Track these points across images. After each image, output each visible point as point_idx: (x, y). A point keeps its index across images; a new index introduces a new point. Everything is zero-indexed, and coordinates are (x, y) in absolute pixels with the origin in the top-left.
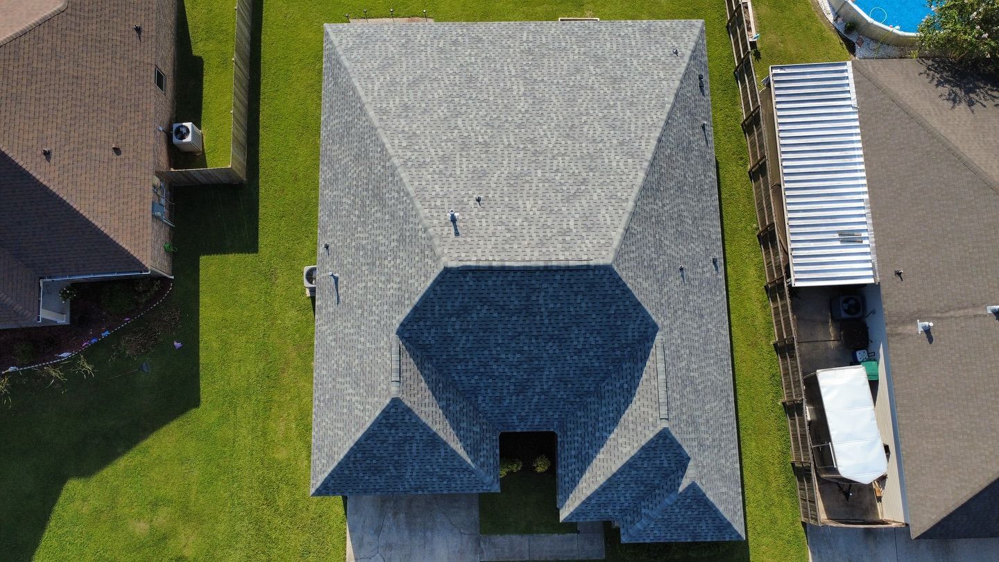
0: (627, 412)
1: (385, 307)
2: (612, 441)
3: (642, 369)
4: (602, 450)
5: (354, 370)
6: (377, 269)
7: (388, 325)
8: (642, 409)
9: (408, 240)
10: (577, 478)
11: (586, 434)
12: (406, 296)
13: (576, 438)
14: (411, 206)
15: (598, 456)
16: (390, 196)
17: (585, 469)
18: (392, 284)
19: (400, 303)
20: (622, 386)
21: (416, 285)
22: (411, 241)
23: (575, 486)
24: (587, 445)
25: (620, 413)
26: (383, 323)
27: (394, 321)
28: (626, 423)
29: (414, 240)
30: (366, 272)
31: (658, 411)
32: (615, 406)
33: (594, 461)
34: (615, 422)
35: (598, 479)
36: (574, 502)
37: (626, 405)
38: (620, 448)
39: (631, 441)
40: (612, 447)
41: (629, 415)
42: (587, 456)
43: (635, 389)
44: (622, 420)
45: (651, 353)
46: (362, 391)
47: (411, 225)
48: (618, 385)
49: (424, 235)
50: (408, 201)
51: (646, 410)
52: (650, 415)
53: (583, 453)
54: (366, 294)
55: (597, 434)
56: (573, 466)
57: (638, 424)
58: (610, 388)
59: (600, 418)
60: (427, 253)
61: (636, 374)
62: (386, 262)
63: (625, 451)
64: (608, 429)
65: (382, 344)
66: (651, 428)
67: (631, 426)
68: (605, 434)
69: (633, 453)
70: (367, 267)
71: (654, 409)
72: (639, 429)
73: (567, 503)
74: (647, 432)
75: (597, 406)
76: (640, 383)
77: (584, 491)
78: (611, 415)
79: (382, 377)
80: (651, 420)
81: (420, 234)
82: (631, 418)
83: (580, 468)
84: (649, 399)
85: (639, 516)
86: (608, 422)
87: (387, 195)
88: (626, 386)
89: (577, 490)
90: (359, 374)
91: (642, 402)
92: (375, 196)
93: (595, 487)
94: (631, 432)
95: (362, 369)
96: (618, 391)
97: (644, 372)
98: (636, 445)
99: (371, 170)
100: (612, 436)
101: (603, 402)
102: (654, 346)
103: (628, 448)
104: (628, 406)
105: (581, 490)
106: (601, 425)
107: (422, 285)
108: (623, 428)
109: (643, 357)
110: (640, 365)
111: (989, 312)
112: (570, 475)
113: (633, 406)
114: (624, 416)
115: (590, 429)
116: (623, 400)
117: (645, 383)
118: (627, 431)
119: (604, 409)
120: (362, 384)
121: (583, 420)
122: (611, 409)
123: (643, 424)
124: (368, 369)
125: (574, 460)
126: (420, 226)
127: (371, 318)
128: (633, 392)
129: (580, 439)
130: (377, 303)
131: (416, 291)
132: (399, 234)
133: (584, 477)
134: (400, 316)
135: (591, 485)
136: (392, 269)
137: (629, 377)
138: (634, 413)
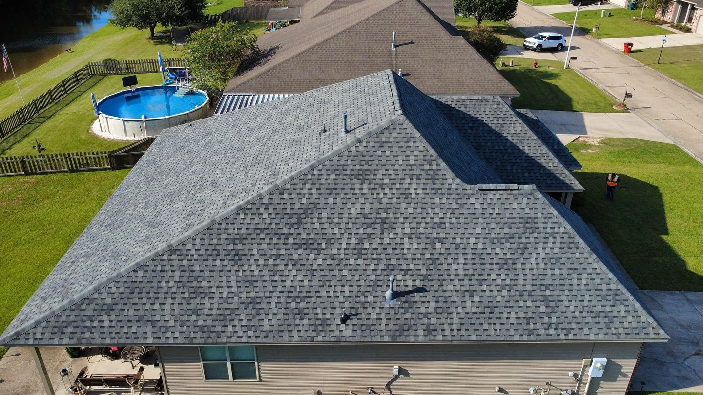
0: (490, 125)
1: (437, 201)
2: (514, 138)
3: (458, 111)
4: (521, 148)
5: (509, 256)
6: (391, 215)
7: (457, 197)
8: (487, 113)
9: (365, 167)
10: (547, 171)
11: (510, 161)
12: (427, 167)
13: (514, 171)
14: (327, 163)
15: (526, 151)
16: (307, 194)
17: (538, 163)
18: (412, 191)
19: (433, 177)
20: (471, 128)
21: (416, 153)
22: (367, 162)
23: (553, 173)
24: (518, 161)
25: (491, 130)
26: (454, 206)
27: (454, 186)
28: (499, 125)
29: (367, 158)
30: (392, 236)
31: (488, 100)
32: (486, 134)
33: (531, 155)
34: (498, 135)
35: (544, 152)
36: (566, 176)
37: (484, 125)
38: (518, 132)
39: (512, 122)
40: (518, 138)
41: (493, 124)
42: (528, 161)
43: (472, 117)
44: (497, 129)
45: (445, 103)
46: (531, 240)
47: (349, 163)
48: (470, 131)
49: (364, 144)
50: (320, 167)
51: (487, 110)
52: (492, 107)
53: (525, 164)
54: (418, 236)
55: (509, 151)
56: (537, 174)
57: (499, 116)
58: (472, 138)
59: (497, 147)
60: (384, 140)
61: (461, 115)
62: (385, 201)
63: (520, 128)
64: (504, 141)
65: (477, 205)
66: (501, 106)
67: (501, 122)
68: (509, 144)
69: (521, 122)
70: (386, 235)
71: (487, 103)
72: (502, 115)
73: (567, 182)
74: (504, 109)
75: (487, 150)
76: (468, 113)
77: (555, 165)
78: (493, 138)
79: (515, 205)
80: (495, 106)
81: (361, 149)
82: (495, 122)
83: (538, 168)
84: (480, 107)
85: (560, 151)
86: (499, 141)
87: (304, 201)
88: (470, 125)
89: (556, 172)
90: (513, 246)
91: (482, 112)
92: (299, 223)
93: (551, 155)
94: (505, 122)
95: (507, 240)
96: (474, 131)
97: (460, 109)
98: (514, 119)
99: (262, 230)
100: (509, 138)
101: (483, 144)
102: (441, 100)
103: (517, 125)
104: (485, 124)
105: (555, 168)
106: (502, 147)
107: (418, 144)
108: (502, 129)
109: (448, 109)
110: (454, 112)
111: (395, 49)
112: (545, 178)
113: (485, 119)
114: (493, 127)
115: (505, 157)
116: (482, 128)
117: (468, 109)
118: (504, 125)
119: (489, 144)
120: (524, 240)
121: (499, 164)
122: (488, 138)
123: (499, 113)
124: (506, 230)
125: (532, 174)
126: (353, 149)
127: (448, 225)
128: (474, 119)
129: (515, 167)
130: (431, 215)
131: (423, 154)
132: (355, 181)
133: (544, 164)
134: (448, 177)
135: (549, 158)
136: (394, 191)
137: (463, 122)
138: (491, 119)
